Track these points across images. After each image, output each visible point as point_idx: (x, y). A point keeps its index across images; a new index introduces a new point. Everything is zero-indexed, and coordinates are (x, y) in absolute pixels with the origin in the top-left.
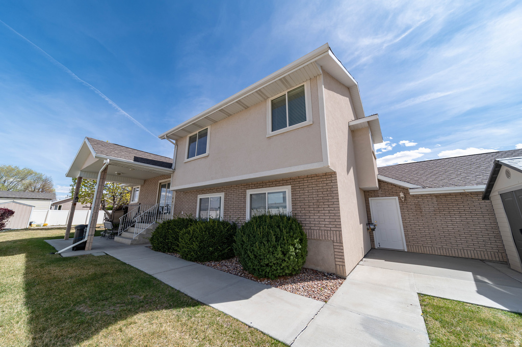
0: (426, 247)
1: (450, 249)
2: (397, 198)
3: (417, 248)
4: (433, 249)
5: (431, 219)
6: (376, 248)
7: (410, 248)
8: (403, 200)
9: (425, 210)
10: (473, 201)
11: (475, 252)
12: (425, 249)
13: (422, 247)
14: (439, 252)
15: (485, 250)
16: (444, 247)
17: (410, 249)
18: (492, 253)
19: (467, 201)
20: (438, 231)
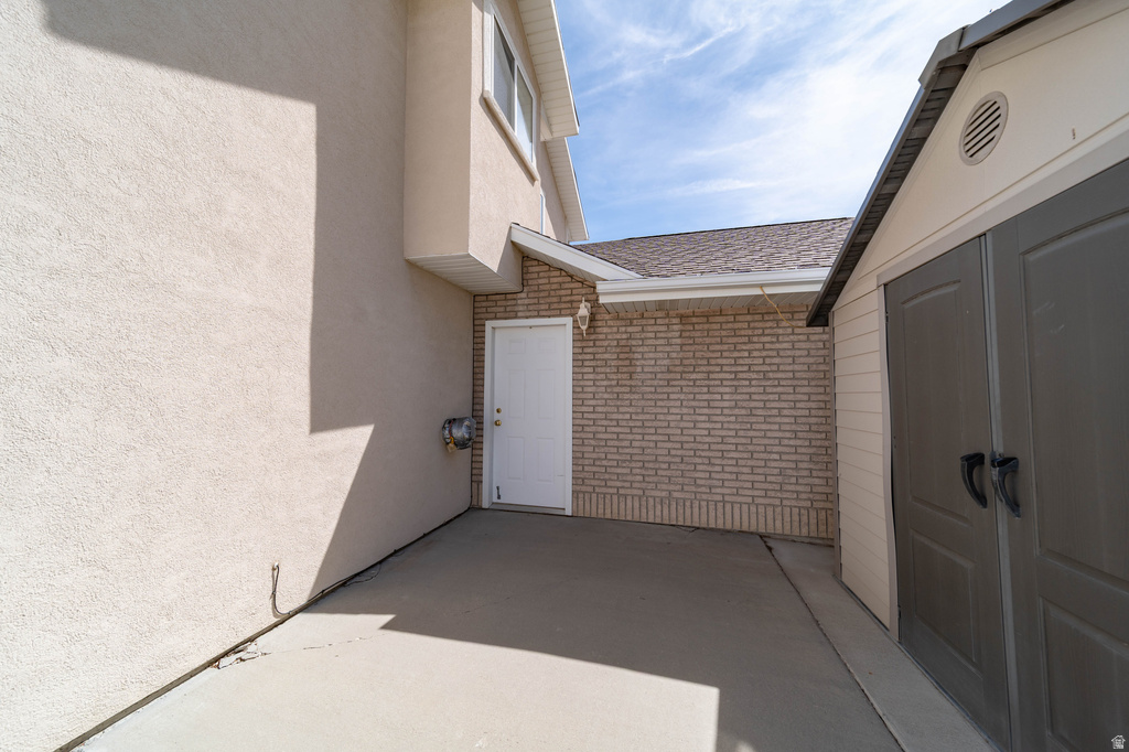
0: (626, 496)
1: (688, 504)
2: (569, 321)
3: (601, 501)
4: (644, 503)
5: (656, 400)
6: (485, 504)
7: (581, 503)
8: (584, 328)
9: (643, 366)
10: (778, 335)
11: (753, 509)
12: (622, 506)
13: (615, 498)
14: (658, 513)
15: (778, 502)
16: (675, 495)
17: (581, 507)
18: (796, 511)
19: (763, 335)
20: (669, 441)
